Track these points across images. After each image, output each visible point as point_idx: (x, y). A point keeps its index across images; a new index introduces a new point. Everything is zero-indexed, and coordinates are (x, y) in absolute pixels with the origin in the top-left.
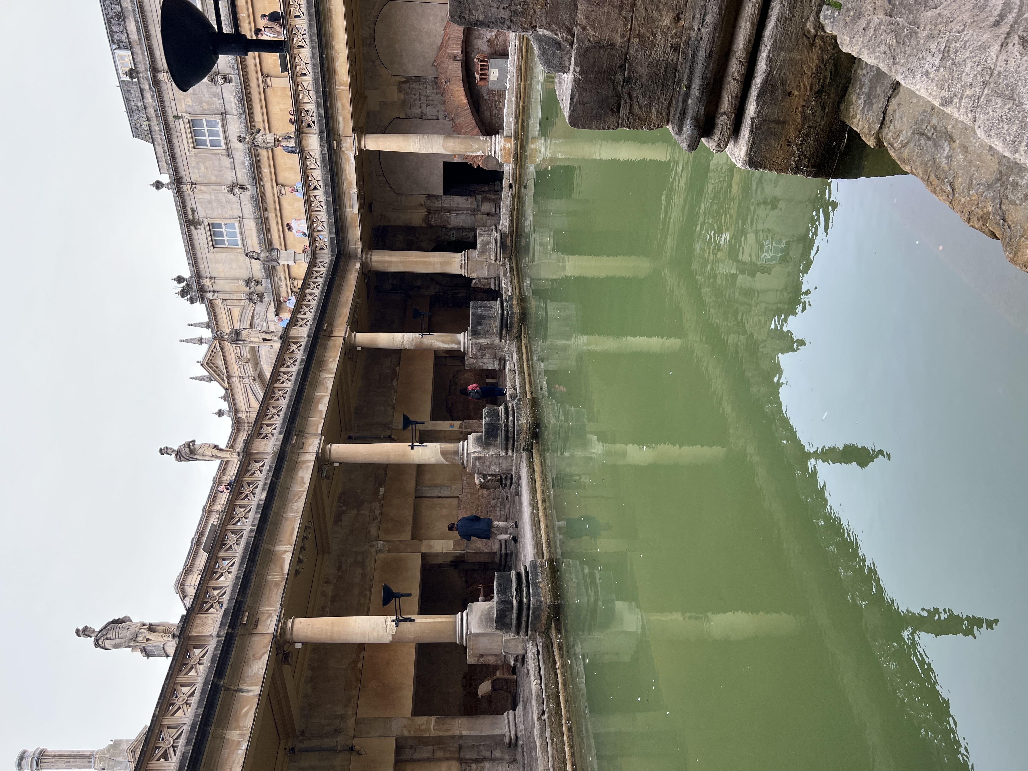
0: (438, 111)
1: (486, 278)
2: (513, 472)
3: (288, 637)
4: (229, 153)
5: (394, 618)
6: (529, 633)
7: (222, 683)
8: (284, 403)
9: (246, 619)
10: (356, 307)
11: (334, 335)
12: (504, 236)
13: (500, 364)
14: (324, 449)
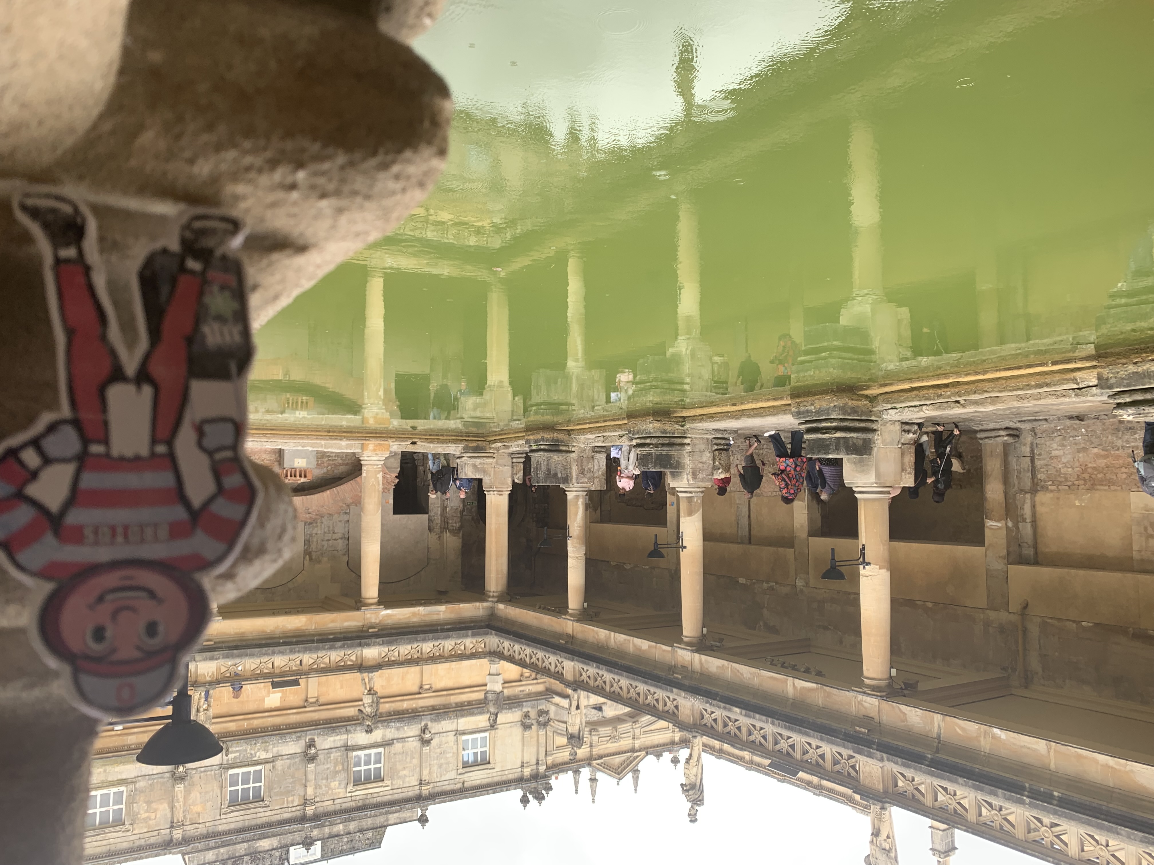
0: (340, 521)
1: (513, 467)
2: (710, 437)
3: (883, 683)
4: (387, 744)
5: (861, 567)
6: (873, 418)
7: (929, 756)
8: (642, 687)
9: (863, 730)
10: (544, 609)
11: (571, 633)
12: (466, 450)
13: (599, 452)
14: (688, 644)
